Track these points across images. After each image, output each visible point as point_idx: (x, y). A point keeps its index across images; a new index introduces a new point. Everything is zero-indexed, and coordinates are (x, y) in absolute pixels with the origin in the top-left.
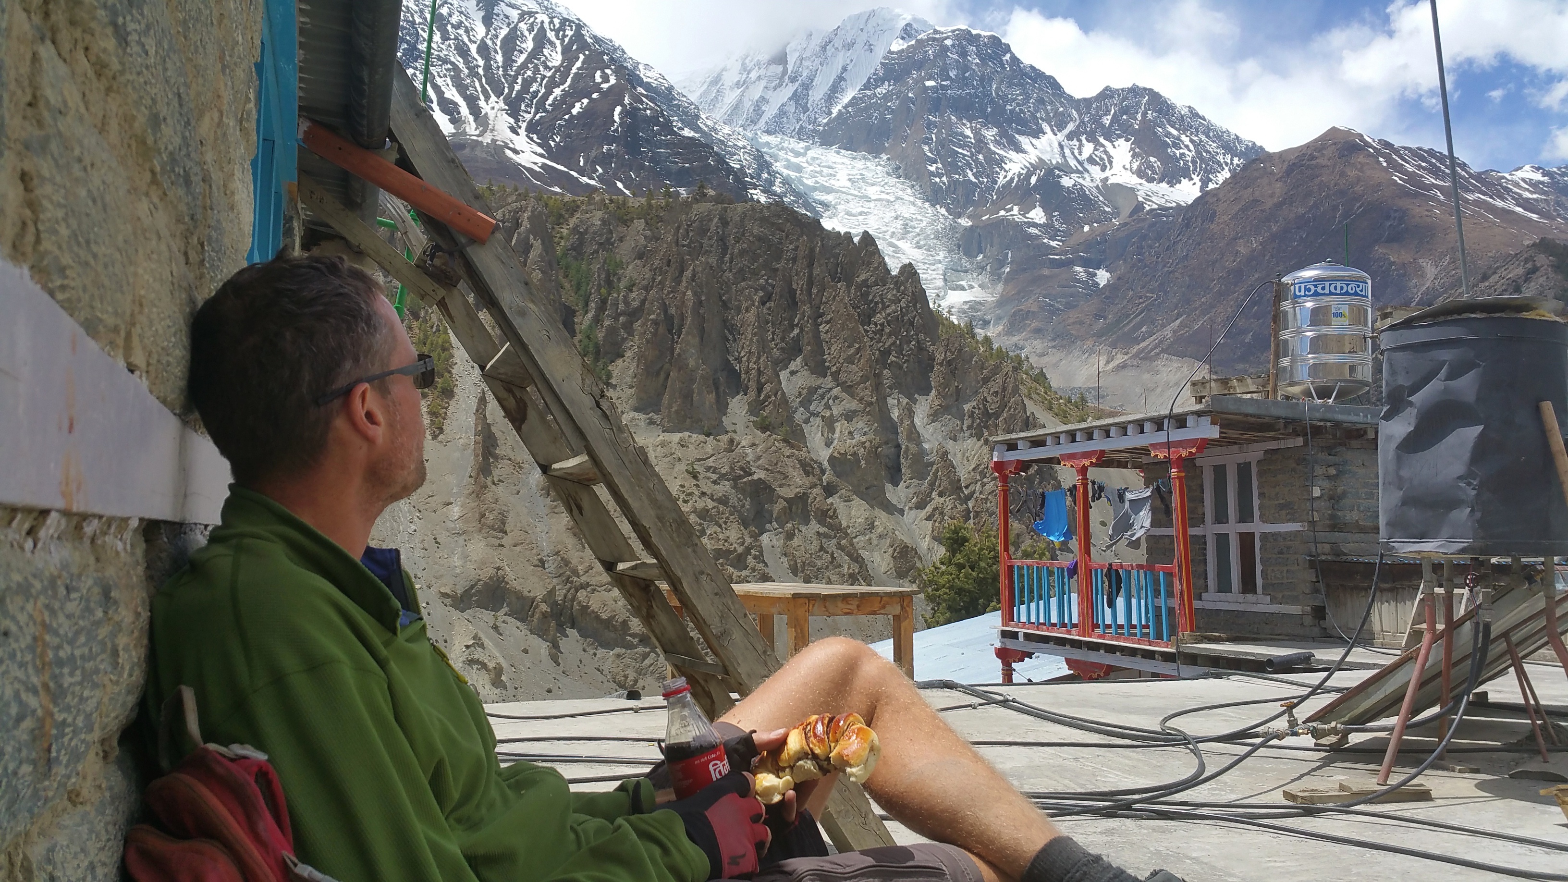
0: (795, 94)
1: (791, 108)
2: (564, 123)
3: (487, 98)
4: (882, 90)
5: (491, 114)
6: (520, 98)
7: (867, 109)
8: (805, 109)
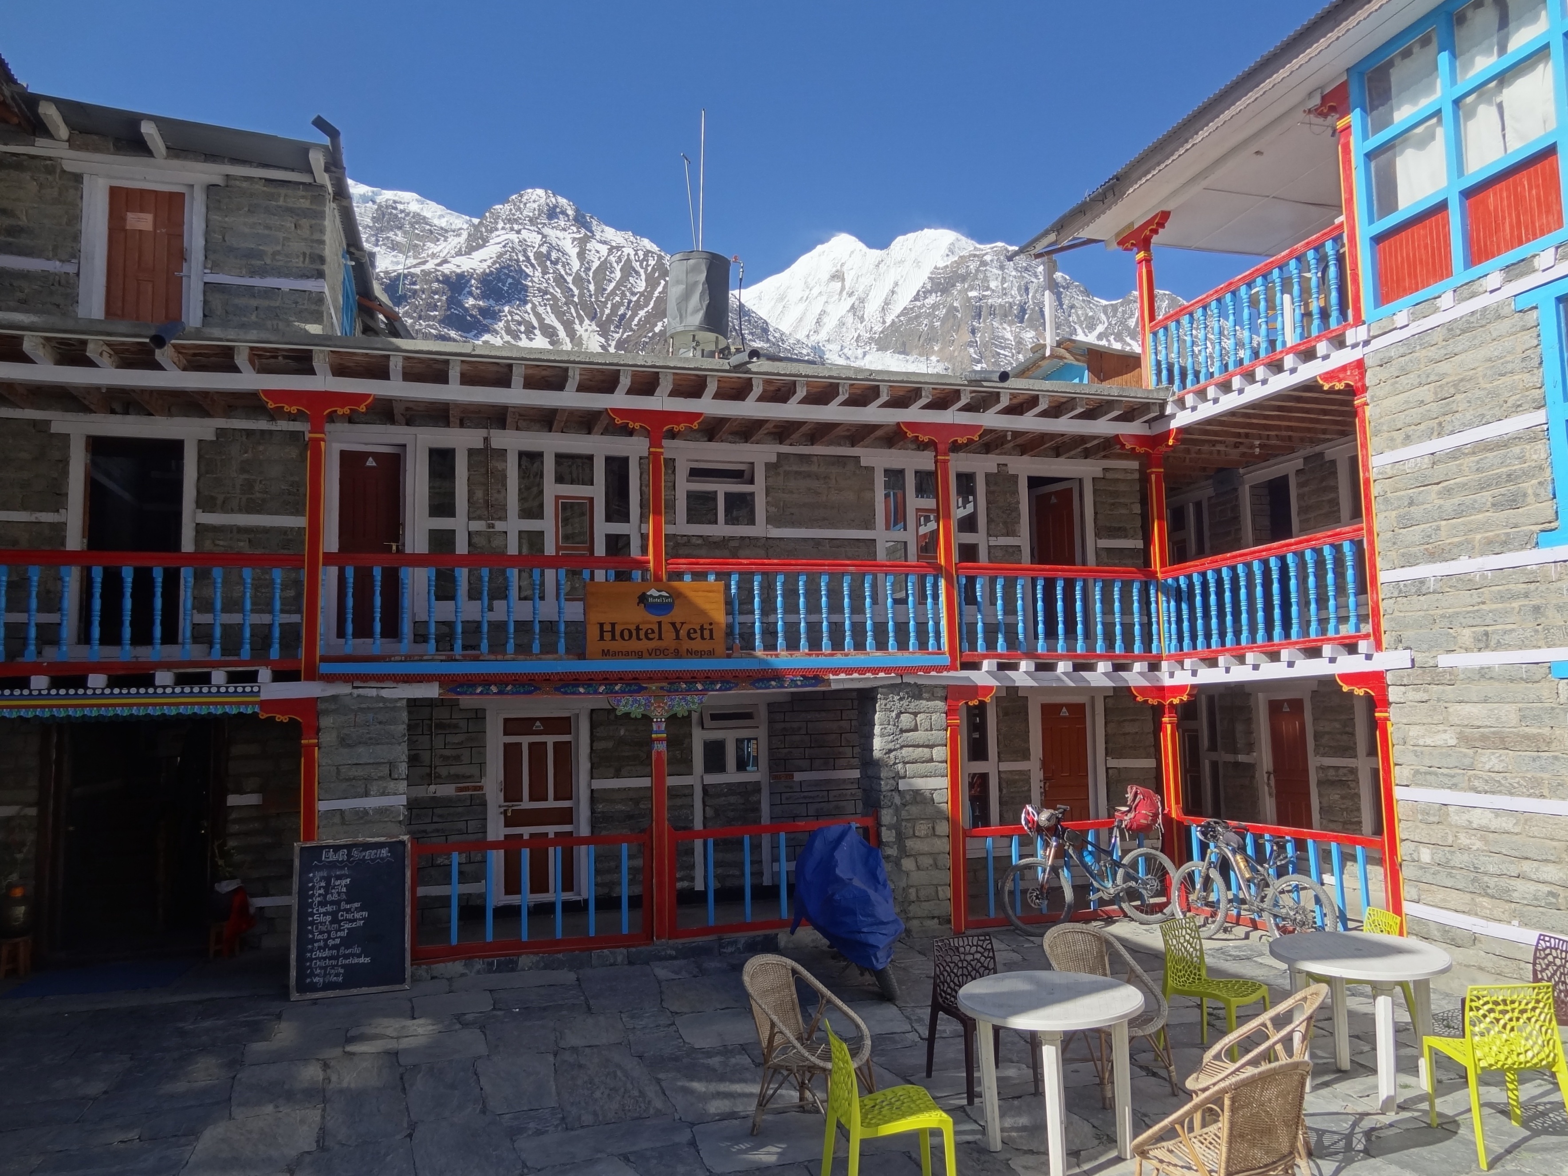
0: (853, 307)
1: (850, 319)
2: (647, 340)
3: (581, 323)
4: (931, 300)
5: (585, 336)
6: (609, 319)
7: (917, 317)
8: (862, 319)
